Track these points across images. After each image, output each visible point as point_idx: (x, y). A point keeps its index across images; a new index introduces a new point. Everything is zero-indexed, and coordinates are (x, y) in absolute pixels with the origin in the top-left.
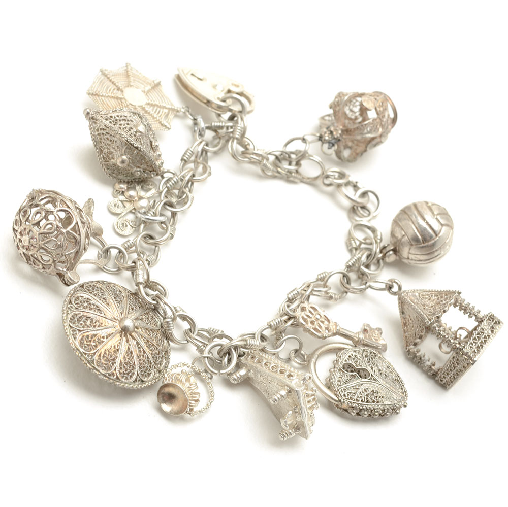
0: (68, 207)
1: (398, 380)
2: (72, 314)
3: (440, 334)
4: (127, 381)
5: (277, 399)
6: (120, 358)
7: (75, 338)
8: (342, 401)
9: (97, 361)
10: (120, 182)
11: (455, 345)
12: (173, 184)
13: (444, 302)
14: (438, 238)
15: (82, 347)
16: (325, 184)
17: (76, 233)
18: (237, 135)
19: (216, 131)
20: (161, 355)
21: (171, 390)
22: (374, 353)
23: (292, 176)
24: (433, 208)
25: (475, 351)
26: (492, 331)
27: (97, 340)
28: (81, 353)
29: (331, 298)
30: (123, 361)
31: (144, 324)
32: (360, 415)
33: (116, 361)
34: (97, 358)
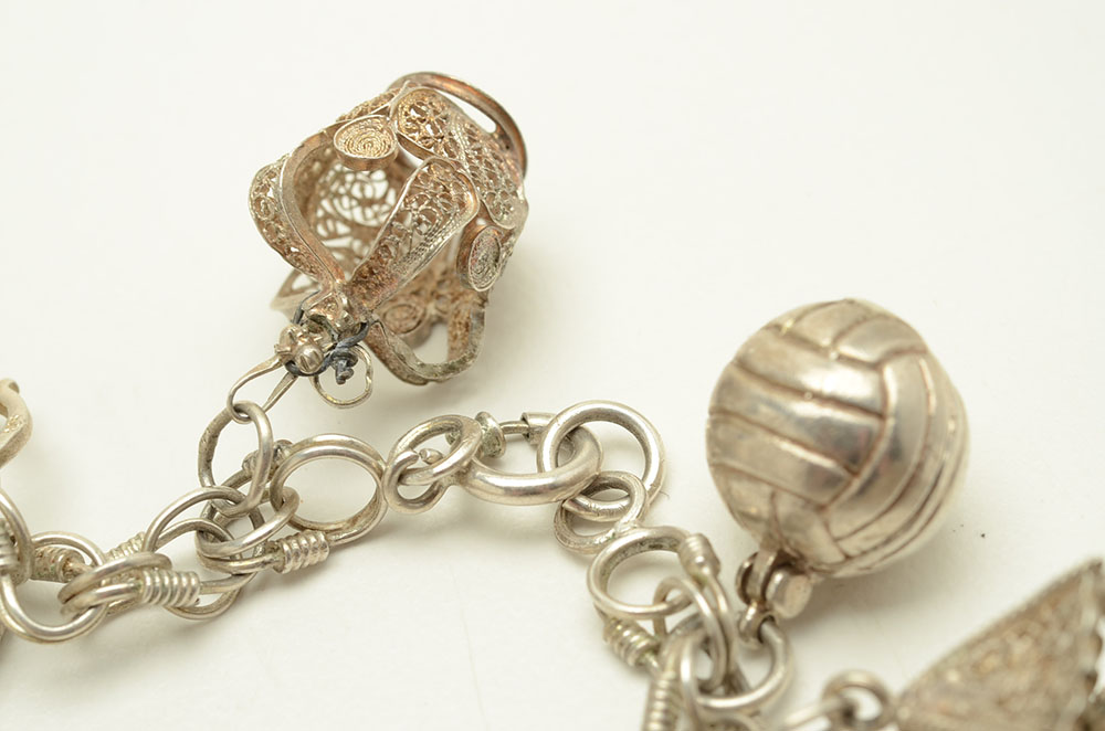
13: (1064, 641)
14: (891, 422)
16: (405, 502)
23: (288, 556)
24: (806, 328)
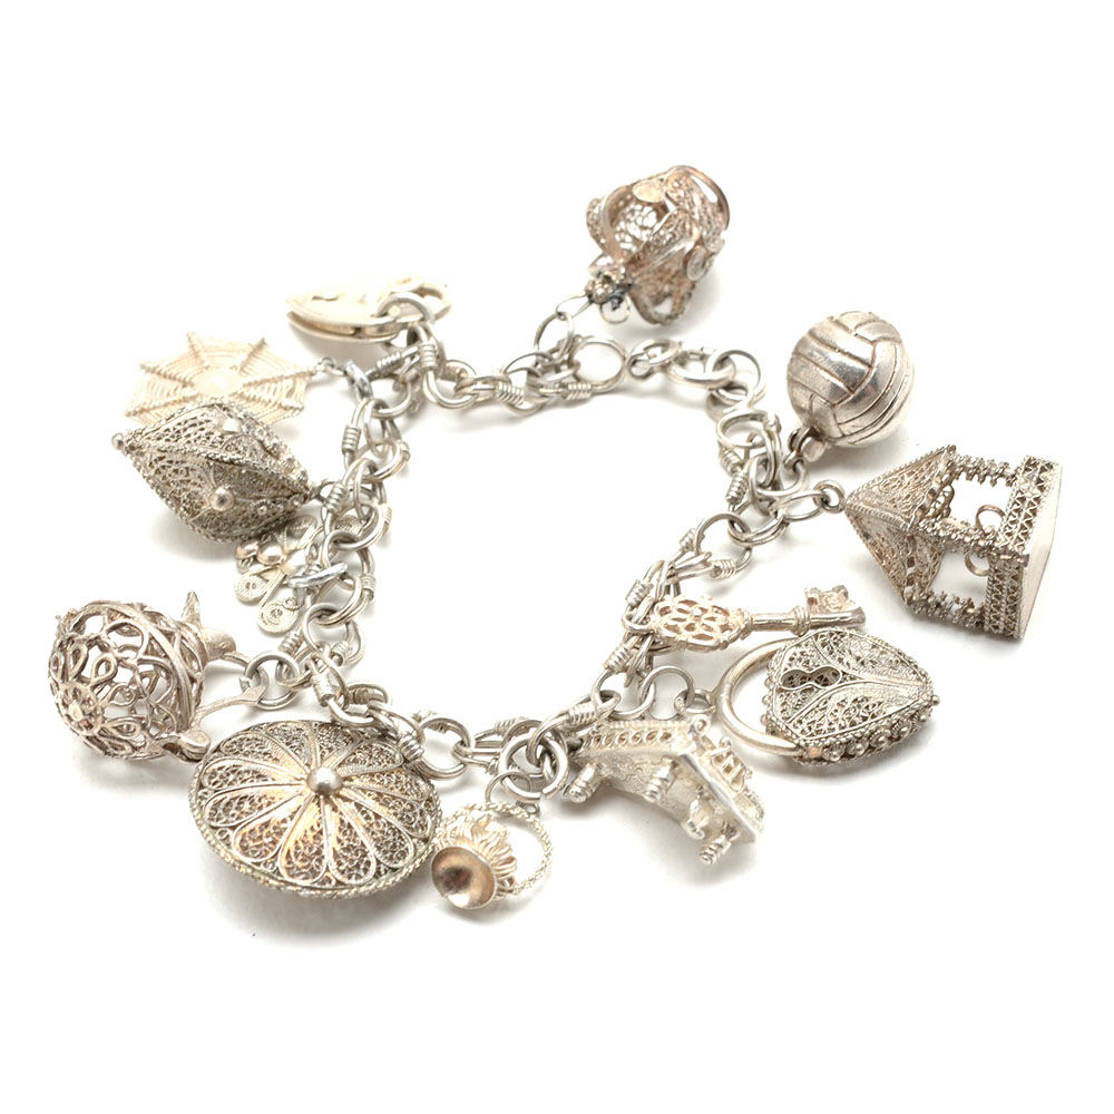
0: (126, 616)
1: (902, 661)
2: (211, 804)
3: (939, 537)
4: (361, 881)
5: (656, 789)
6: (330, 844)
7: (228, 845)
8: (802, 743)
9: (287, 868)
10: (244, 543)
11: (976, 545)
12: (337, 500)
13: (928, 478)
14: (874, 370)
15: (247, 855)
16: (633, 376)
17: (160, 656)
18: (430, 361)
19: (391, 375)
20: (417, 810)
21: (453, 861)
22: (838, 633)
23: (570, 392)
24: (844, 320)
25: (1018, 537)
26: (1042, 489)
27: (272, 831)
28: (249, 866)
29: (717, 570)
30: (338, 847)
31: (365, 768)
32: (853, 756)
33: (324, 852)
34: (284, 862)
